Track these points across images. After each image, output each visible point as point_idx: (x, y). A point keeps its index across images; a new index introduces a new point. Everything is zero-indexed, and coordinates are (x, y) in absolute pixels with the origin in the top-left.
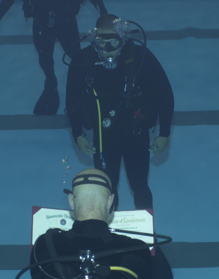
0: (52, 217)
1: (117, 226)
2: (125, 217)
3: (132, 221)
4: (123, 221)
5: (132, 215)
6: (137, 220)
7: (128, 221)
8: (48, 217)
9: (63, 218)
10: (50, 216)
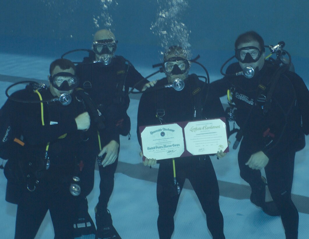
0: (154, 132)
1: (201, 132)
2: (206, 125)
3: (211, 128)
4: (205, 128)
5: (211, 124)
6: (214, 127)
7: (208, 128)
8: (152, 133)
9: (162, 131)
10: (153, 131)
